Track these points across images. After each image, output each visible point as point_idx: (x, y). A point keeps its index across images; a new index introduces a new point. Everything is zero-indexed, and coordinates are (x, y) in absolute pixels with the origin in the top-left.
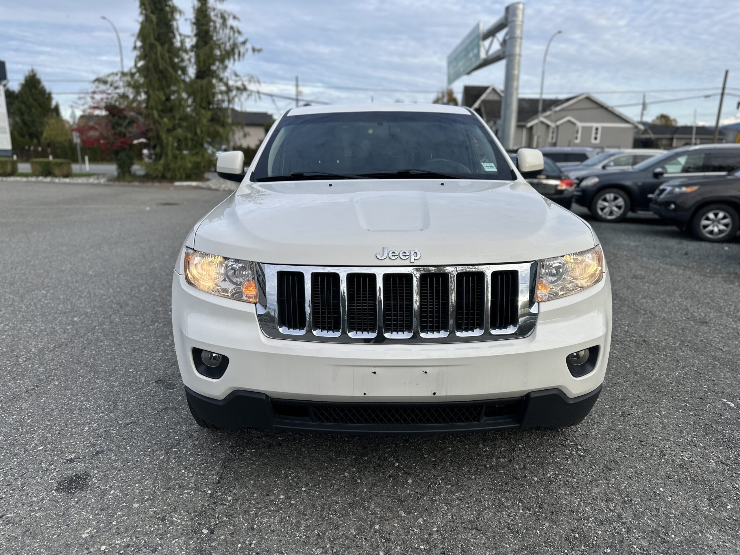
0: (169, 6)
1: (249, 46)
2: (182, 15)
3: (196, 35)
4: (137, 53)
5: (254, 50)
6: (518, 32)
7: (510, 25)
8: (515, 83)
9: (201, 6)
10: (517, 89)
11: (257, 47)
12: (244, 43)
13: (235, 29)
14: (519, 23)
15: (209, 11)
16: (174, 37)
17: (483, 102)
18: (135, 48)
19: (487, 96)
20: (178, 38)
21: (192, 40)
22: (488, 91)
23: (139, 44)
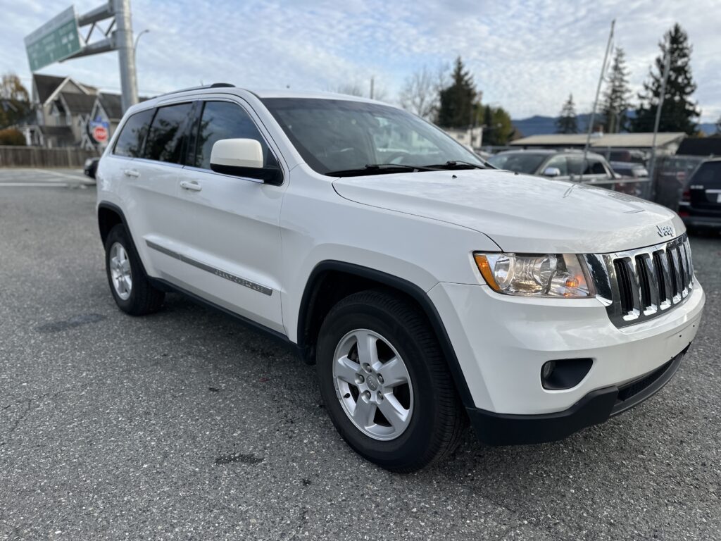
6: (127, 25)
7: (117, 15)
8: (133, 79)
10: (136, 84)
14: (126, 15)
17: (63, 93)
19: (64, 87)
22: (66, 81)
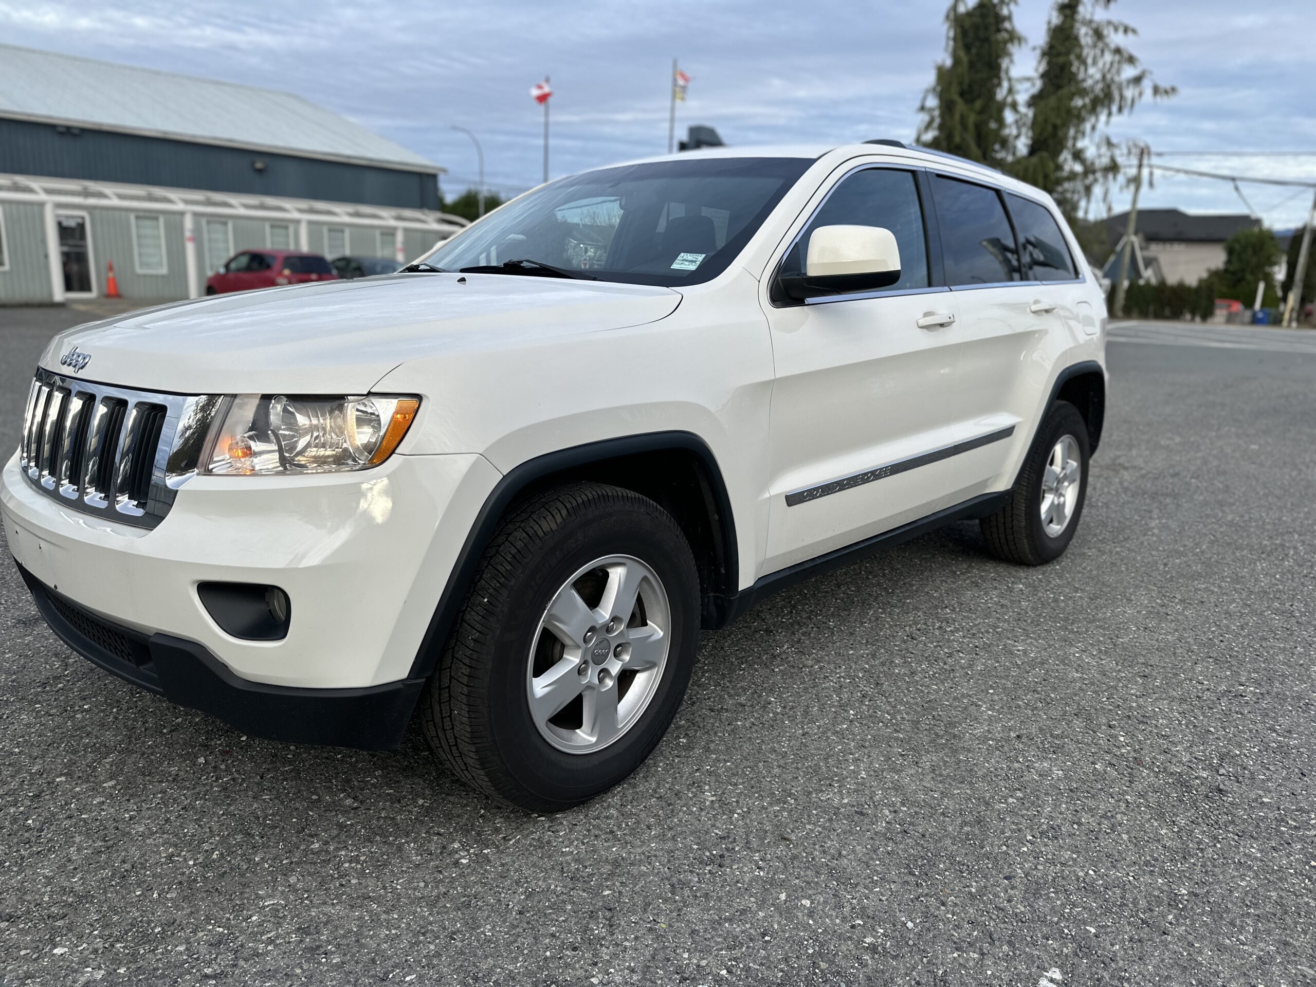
0: (1006, 30)
1: (1147, 85)
2: (1023, 44)
3: (1043, 76)
4: (924, 118)
5: (1156, 90)
9: (1063, 22)
11: (1164, 84)
12: (1137, 80)
13: (1126, 55)
15: (1077, 25)
16: (999, 85)
18: (922, 108)
20: (1005, 84)
21: (1033, 85)
23: (932, 102)
